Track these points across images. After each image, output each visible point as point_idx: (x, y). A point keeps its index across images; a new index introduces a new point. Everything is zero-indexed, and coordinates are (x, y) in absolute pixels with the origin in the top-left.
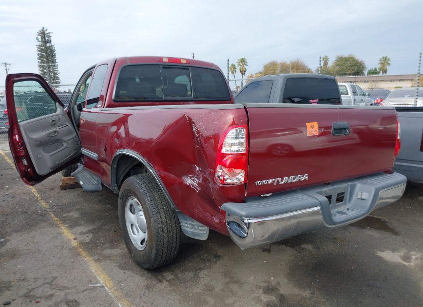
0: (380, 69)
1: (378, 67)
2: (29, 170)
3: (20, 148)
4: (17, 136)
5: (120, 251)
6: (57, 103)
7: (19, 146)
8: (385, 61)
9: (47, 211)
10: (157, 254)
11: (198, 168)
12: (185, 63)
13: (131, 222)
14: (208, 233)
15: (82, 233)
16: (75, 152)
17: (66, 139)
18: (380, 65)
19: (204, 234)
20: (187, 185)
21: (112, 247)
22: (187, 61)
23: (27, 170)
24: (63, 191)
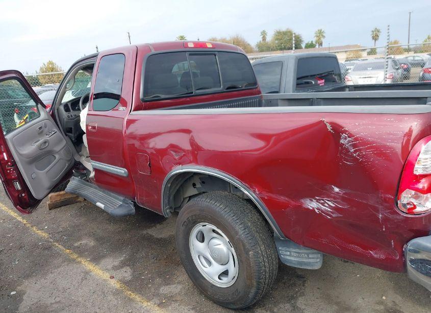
0: (316, 43)
1: (314, 40)
2: (23, 195)
3: (10, 170)
4: (5, 154)
5: (180, 287)
6: (39, 106)
7: (9, 166)
8: (320, 34)
9: (49, 242)
10: (257, 293)
11: (337, 190)
12: (211, 48)
13: (199, 252)
14: (322, 261)
15: (115, 268)
16: (69, 162)
17: (57, 149)
18: (316, 38)
19: (317, 262)
20: (309, 209)
21: (167, 283)
22: (212, 45)
23: (21, 195)
24: (53, 211)
